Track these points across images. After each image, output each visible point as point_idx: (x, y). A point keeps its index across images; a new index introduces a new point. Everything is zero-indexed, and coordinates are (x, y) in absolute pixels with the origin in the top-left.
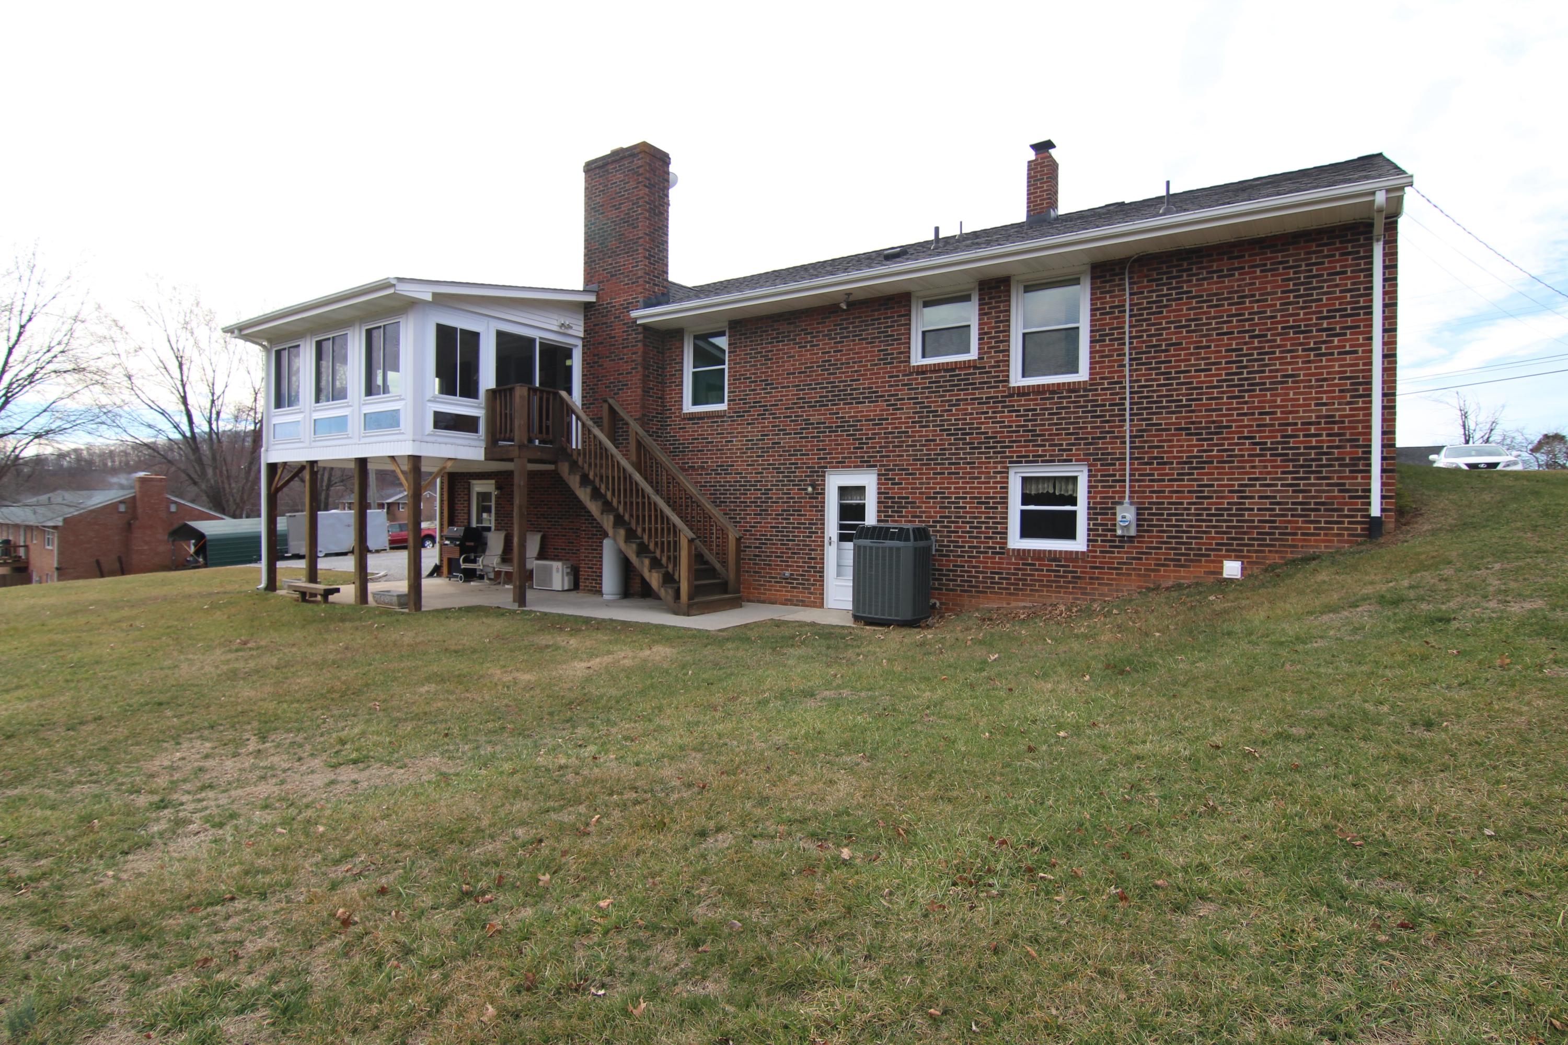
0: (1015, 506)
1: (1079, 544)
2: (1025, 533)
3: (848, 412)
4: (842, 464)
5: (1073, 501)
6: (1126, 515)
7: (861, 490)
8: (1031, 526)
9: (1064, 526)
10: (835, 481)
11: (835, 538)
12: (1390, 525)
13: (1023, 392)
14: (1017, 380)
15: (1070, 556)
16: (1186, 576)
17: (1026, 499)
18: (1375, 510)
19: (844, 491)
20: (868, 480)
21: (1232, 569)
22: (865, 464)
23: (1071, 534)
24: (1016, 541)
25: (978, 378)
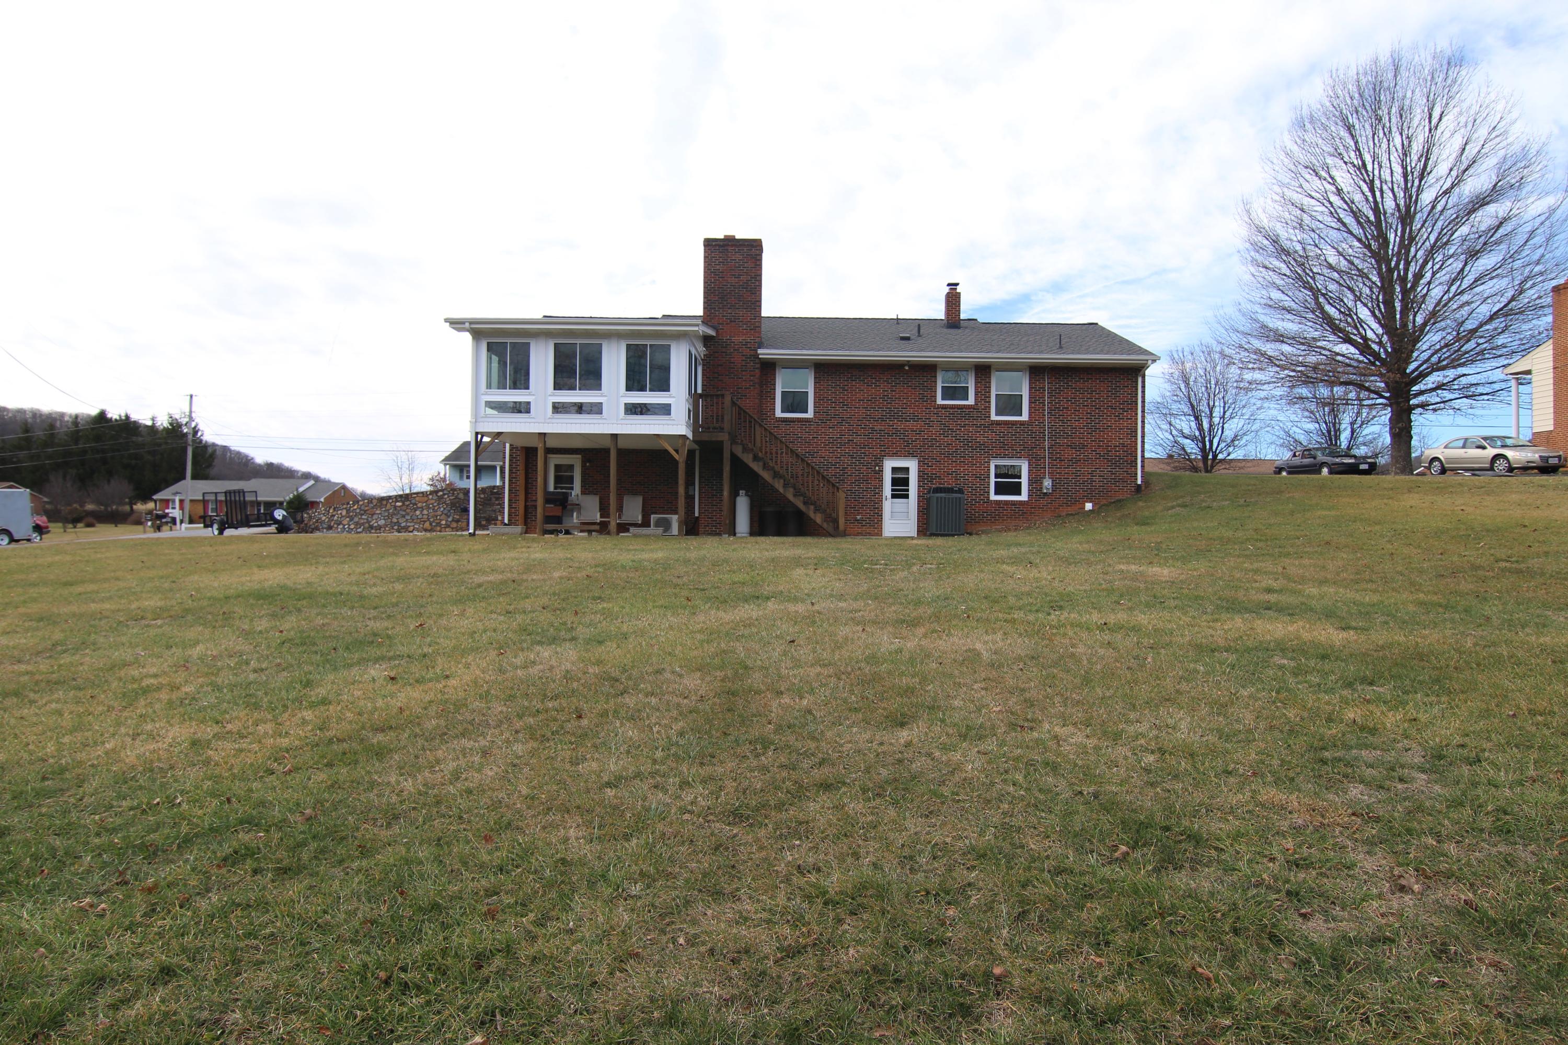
0: (993, 480)
1: (1024, 497)
2: (996, 493)
3: (901, 426)
4: (896, 455)
5: (1020, 477)
6: (1047, 483)
7: (906, 470)
8: (1000, 489)
9: (1016, 490)
10: (889, 464)
11: (889, 496)
12: (1143, 488)
13: (998, 423)
14: (994, 417)
15: (1021, 503)
16: (1070, 510)
17: (997, 476)
18: (1139, 482)
19: (894, 470)
20: (912, 465)
21: (1089, 506)
22: (909, 455)
23: (1019, 493)
24: (993, 497)
25: (975, 414)
